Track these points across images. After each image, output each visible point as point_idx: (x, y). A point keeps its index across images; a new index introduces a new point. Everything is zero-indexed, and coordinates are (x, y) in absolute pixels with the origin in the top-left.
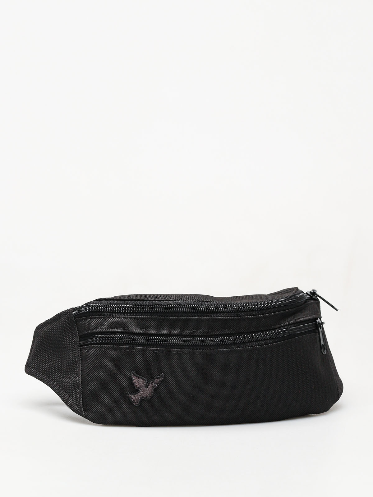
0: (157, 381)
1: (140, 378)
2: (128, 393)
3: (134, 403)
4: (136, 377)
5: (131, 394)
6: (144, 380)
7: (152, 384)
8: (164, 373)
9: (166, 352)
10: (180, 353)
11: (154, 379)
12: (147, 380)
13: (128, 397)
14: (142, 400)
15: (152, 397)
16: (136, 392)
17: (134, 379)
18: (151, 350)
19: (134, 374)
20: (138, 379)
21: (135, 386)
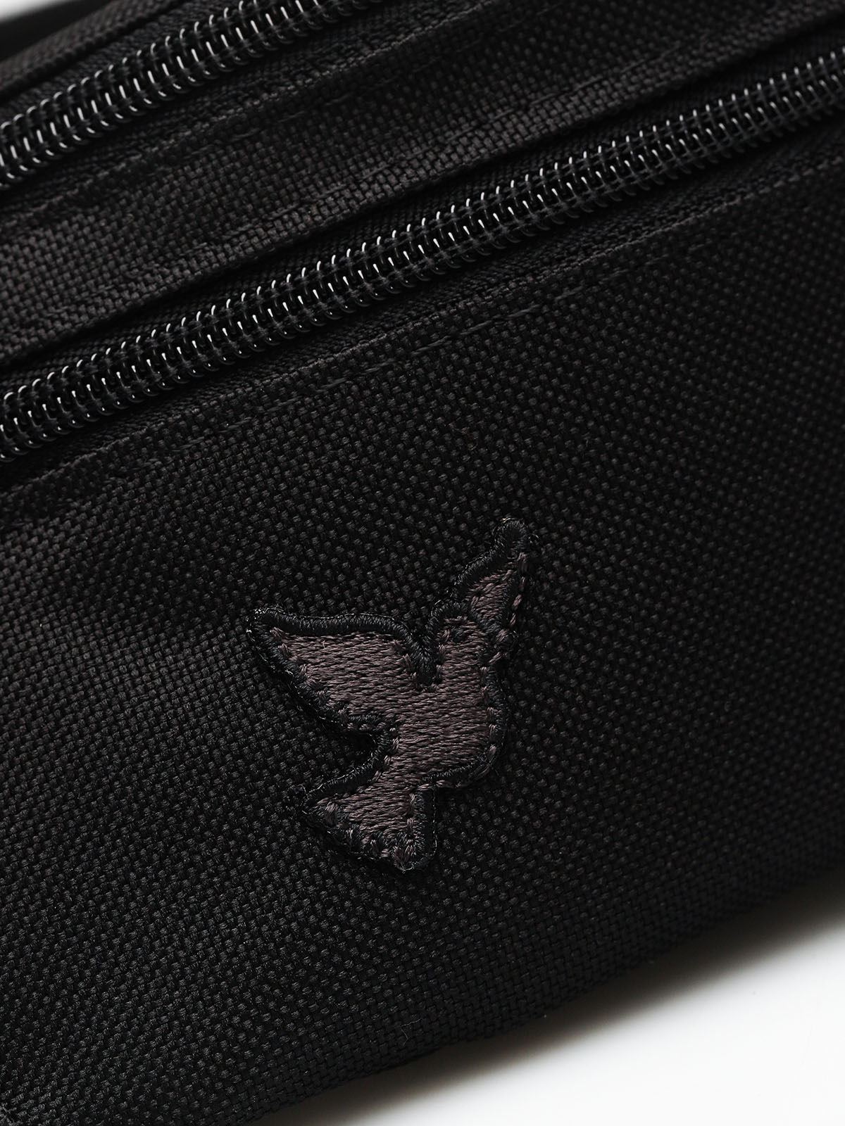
0: (490, 590)
1: (342, 632)
2: (301, 795)
3: (385, 853)
4: (313, 633)
5: (329, 793)
6: (387, 634)
7: (456, 639)
8: (517, 515)
9: (454, 338)
10: (567, 293)
11: (463, 591)
12: (410, 627)
13: (317, 827)
14: (438, 801)
15: (505, 741)
16: (359, 762)
17: (301, 662)
18: (327, 372)
19: (284, 625)
20: (329, 648)
21: (330, 714)
